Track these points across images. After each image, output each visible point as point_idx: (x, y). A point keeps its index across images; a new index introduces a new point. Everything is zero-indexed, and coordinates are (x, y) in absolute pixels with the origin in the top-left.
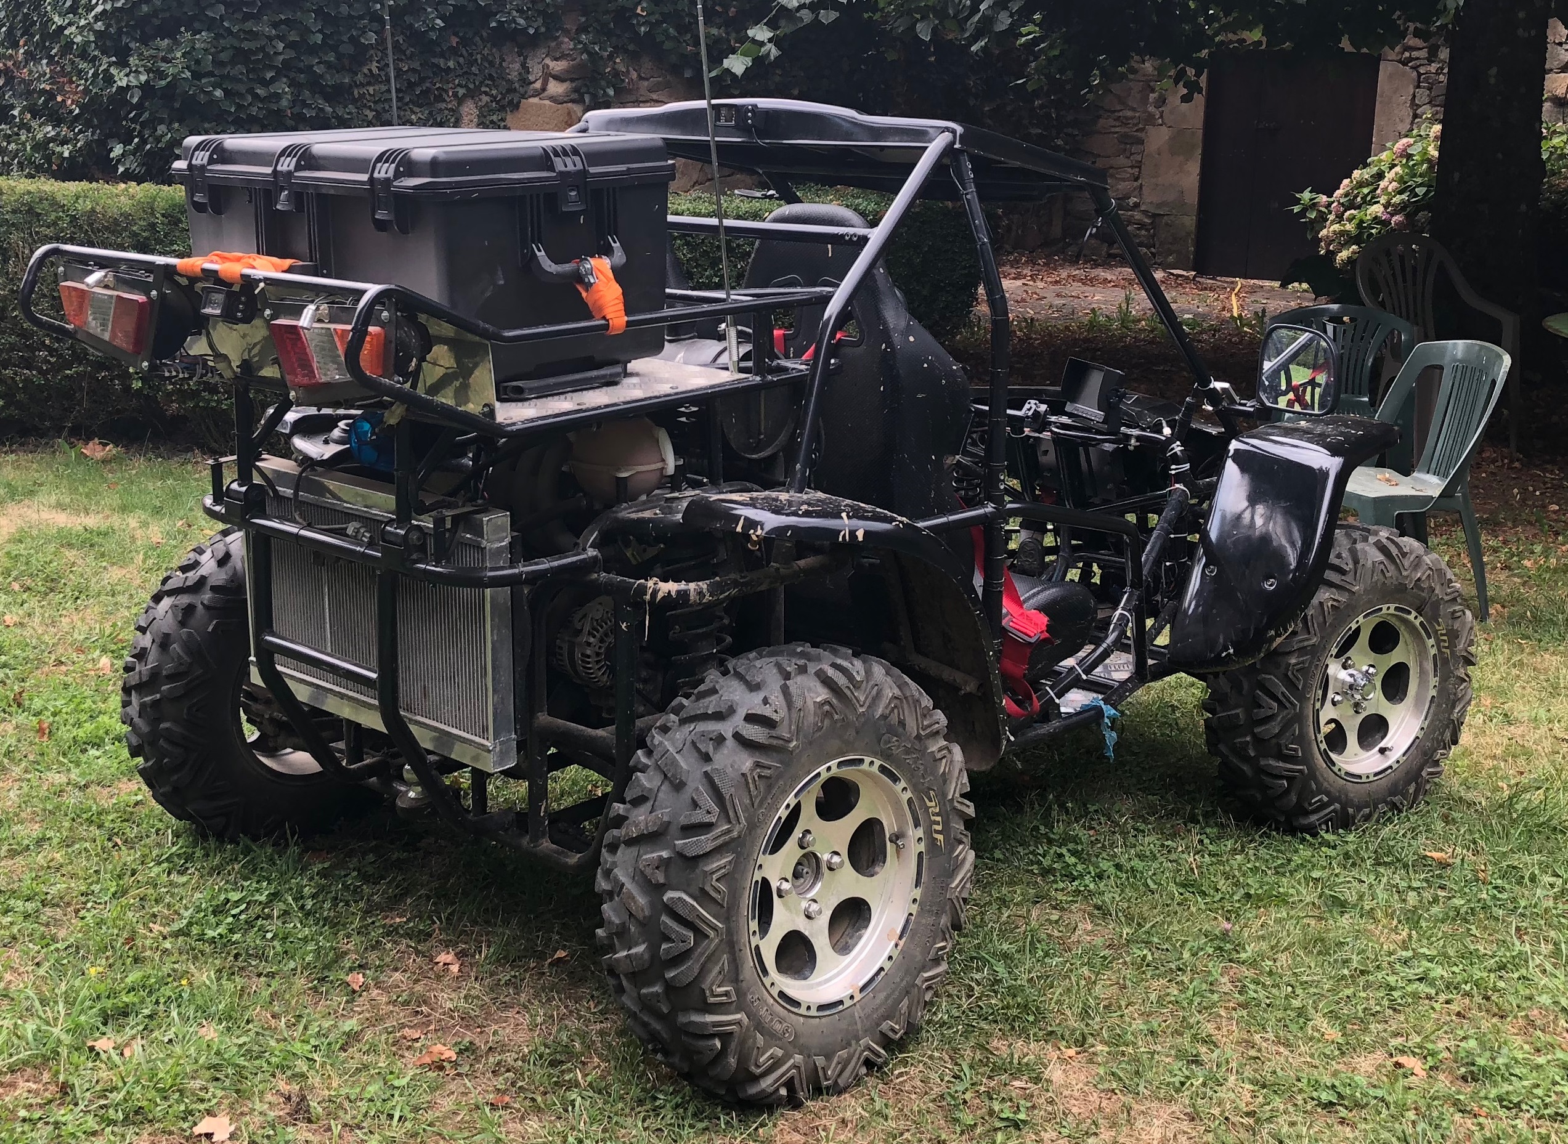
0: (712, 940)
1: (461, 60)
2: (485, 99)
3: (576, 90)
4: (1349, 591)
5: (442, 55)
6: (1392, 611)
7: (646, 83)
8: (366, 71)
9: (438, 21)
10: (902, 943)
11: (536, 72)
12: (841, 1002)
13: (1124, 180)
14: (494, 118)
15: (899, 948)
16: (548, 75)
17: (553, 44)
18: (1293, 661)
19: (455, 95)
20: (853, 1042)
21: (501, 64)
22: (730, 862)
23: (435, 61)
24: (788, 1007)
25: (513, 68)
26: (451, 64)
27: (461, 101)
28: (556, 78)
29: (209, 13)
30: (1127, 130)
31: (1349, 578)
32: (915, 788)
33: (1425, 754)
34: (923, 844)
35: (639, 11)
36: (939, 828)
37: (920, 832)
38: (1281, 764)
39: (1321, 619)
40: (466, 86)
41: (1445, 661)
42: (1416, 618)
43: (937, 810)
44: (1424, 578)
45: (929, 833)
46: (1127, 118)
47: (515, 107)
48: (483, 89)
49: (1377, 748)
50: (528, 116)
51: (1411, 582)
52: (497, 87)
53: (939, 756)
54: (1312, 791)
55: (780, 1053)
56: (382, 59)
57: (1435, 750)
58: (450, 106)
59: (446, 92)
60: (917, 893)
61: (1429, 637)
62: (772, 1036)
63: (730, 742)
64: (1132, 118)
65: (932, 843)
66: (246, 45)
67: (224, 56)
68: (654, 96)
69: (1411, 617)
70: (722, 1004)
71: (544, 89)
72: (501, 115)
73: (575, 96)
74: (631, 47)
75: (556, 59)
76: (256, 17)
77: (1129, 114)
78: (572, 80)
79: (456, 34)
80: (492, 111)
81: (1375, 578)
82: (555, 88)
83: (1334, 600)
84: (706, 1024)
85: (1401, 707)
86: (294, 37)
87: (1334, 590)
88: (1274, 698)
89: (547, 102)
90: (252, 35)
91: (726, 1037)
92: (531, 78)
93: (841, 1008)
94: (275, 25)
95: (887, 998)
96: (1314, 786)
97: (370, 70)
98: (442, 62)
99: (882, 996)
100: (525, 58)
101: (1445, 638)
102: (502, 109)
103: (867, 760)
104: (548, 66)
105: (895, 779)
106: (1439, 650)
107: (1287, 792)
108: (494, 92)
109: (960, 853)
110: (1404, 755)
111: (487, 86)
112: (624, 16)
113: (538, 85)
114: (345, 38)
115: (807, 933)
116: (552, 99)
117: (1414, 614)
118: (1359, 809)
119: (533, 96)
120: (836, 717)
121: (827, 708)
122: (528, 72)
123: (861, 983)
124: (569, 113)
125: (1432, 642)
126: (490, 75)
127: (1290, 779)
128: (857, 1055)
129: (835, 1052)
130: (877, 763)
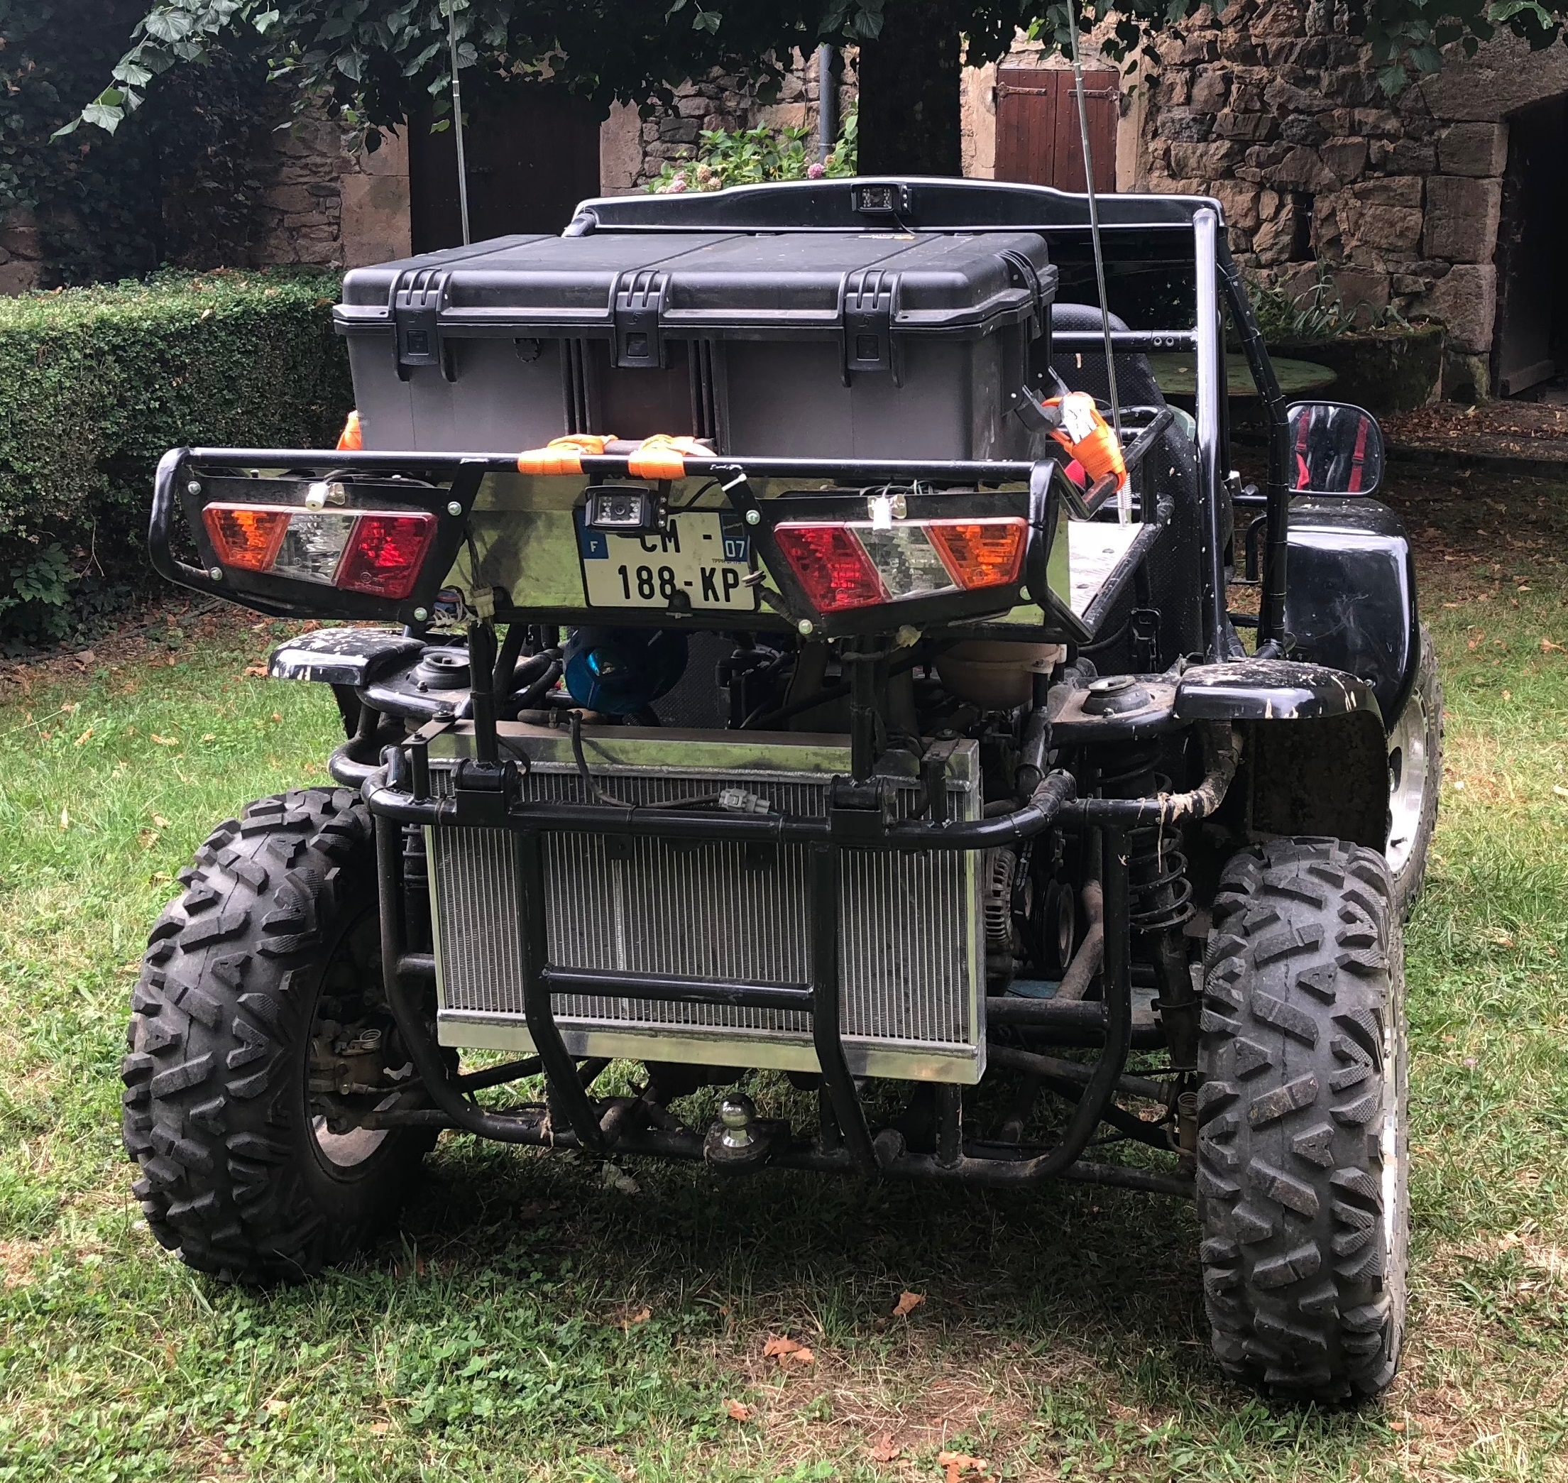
13: (320, 240)
30: (318, 180)
46: (316, 165)
63: (1341, 976)
64: (323, 165)
77: (319, 160)
106: (1429, 728)
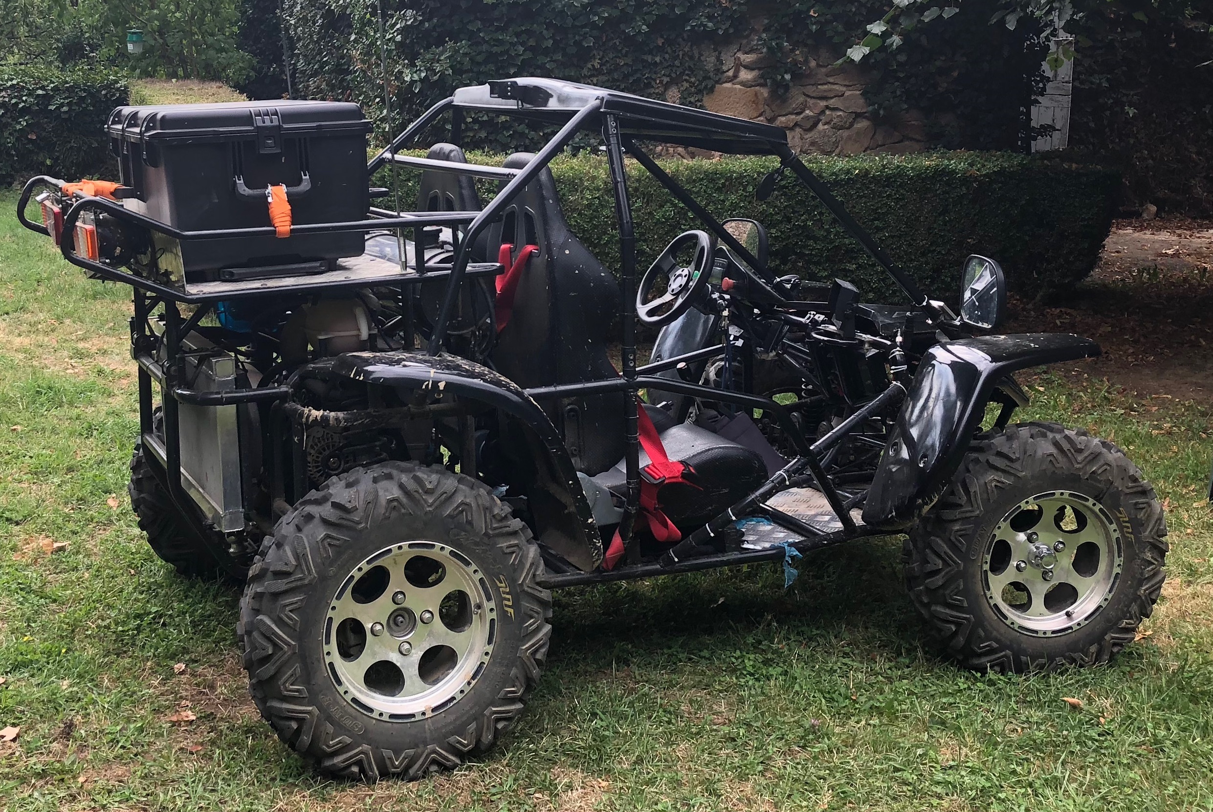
0: (285, 653)
1: (667, 56)
2: (686, 85)
3: (762, 76)
4: (1015, 476)
5: (650, 52)
6: (1066, 496)
7: (823, 70)
8: (590, 66)
9: (644, 27)
10: (474, 682)
11: (728, 64)
12: (413, 716)
14: (692, 100)
15: (472, 686)
16: (739, 65)
17: (744, 42)
18: (957, 528)
19: (661, 82)
20: (421, 746)
21: (699, 58)
22: (301, 600)
23: (645, 57)
24: (361, 710)
25: (710, 61)
26: (658, 59)
27: (667, 87)
28: (746, 67)
29: (470, 28)
31: (1017, 465)
32: (486, 571)
33: (1108, 621)
34: (495, 613)
35: (812, 13)
36: (510, 603)
37: (492, 604)
38: (948, 611)
39: (985, 496)
40: (669, 76)
41: (1129, 545)
42: (1094, 505)
43: (508, 590)
44: (1100, 471)
45: (500, 607)
47: (711, 90)
48: (684, 77)
49: (1064, 612)
50: (721, 98)
51: (1085, 473)
52: (695, 76)
53: (508, 550)
54: (980, 637)
55: (348, 740)
56: (603, 57)
57: (1121, 619)
58: (657, 91)
59: (655, 80)
60: (490, 649)
61: (1111, 523)
62: (341, 729)
63: (317, 521)
65: (503, 614)
66: (495, 49)
67: (479, 58)
68: (831, 80)
69: (1090, 503)
70: (294, 697)
71: (735, 76)
72: (700, 97)
73: (762, 81)
74: (809, 42)
75: (746, 53)
76: (503, 29)
78: (759, 69)
79: (662, 37)
80: (691, 94)
81: (1044, 467)
82: (745, 75)
83: (998, 482)
84: (281, 709)
85: (1090, 580)
86: (532, 42)
87: (1000, 473)
88: (939, 556)
89: (738, 86)
90: (500, 42)
91: (301, 721)
92: (725, 68)
93: (413, 719)
94: (518, 35)
95: (455, 720)
96: (983, 634)
97: (593, 65)
98: (649, 58)
99: (452, 718)
100: (720, 53)
101: (1128, 525)
102: (699, 92)
103: (439, 545)
104: (739, 58)
105: (468, 564)
106: (1123, 535)
107: (955, 633)
108: (693, 80)
109: (531, 625)
110: (1086, 619)
111: (687, 75)
112: (801, 18)
113: (731, 73)
114: (571, 42)
115: (398, 664)
116: (742, 84)
117: (1091, 501)
118: (1033, 660)
119: (726, 82)
120: (403, 511)
121: (395, 504)
122: (722, 64)
123: (434, 706)
124: (756, 95)
125: (1114, 526)
126: (689, 67)
127: (958, 625)
128: (424, 755)
129: (402, 750)
130: (449, 548)
